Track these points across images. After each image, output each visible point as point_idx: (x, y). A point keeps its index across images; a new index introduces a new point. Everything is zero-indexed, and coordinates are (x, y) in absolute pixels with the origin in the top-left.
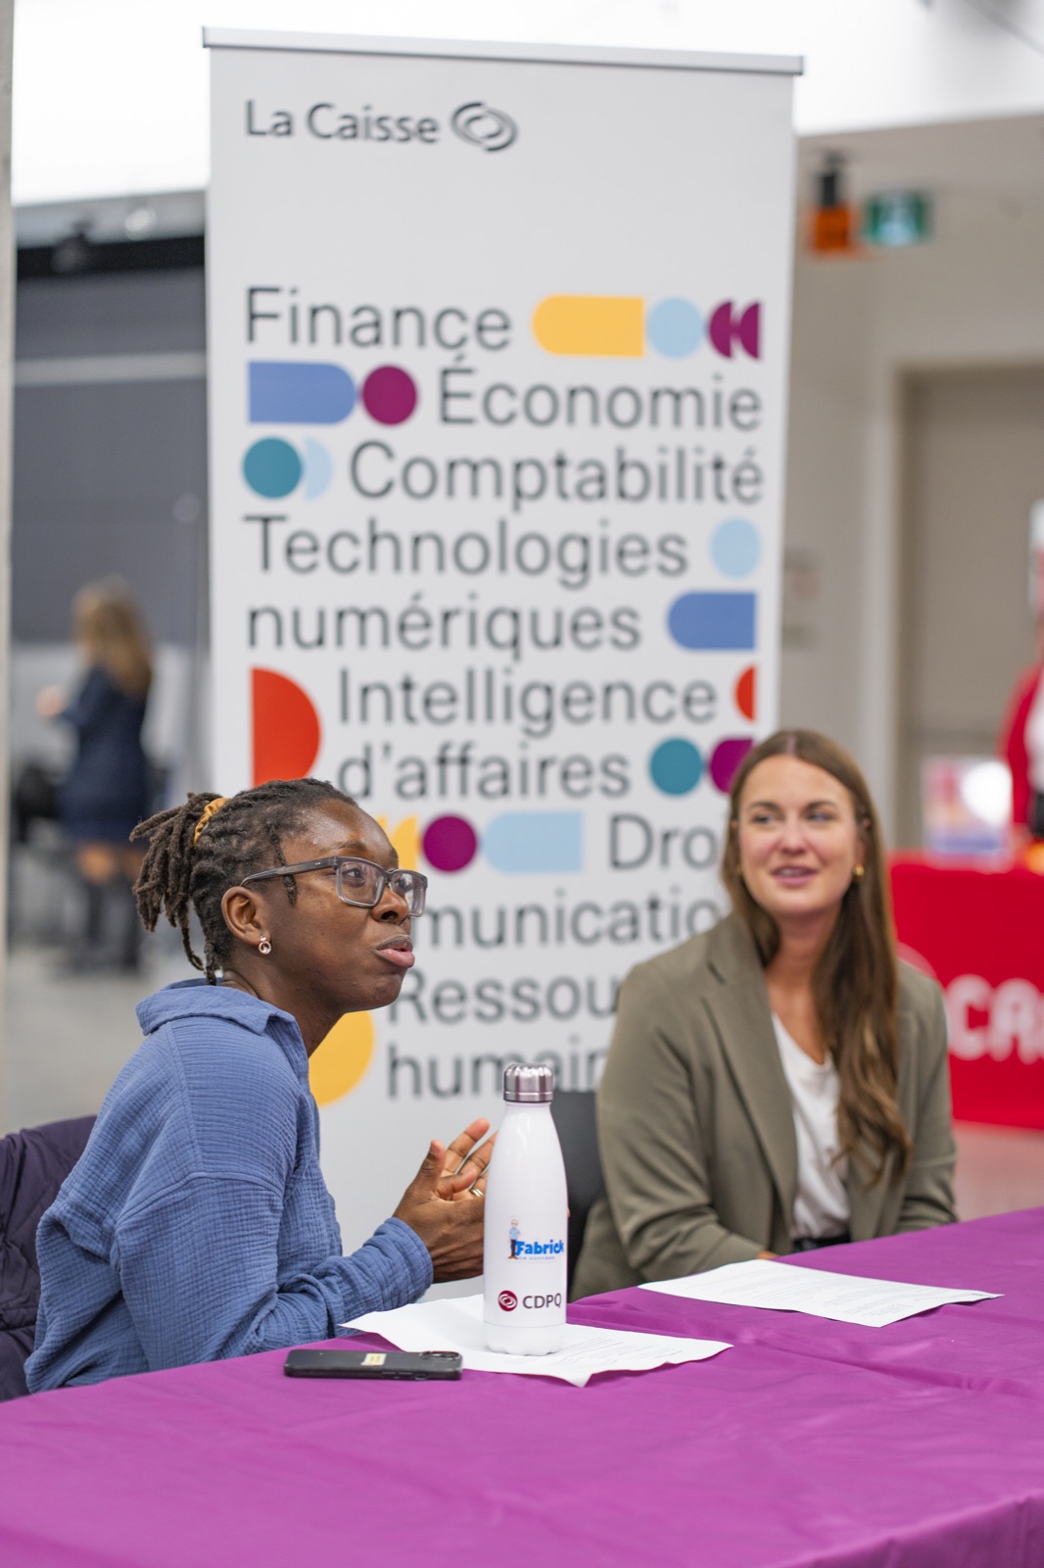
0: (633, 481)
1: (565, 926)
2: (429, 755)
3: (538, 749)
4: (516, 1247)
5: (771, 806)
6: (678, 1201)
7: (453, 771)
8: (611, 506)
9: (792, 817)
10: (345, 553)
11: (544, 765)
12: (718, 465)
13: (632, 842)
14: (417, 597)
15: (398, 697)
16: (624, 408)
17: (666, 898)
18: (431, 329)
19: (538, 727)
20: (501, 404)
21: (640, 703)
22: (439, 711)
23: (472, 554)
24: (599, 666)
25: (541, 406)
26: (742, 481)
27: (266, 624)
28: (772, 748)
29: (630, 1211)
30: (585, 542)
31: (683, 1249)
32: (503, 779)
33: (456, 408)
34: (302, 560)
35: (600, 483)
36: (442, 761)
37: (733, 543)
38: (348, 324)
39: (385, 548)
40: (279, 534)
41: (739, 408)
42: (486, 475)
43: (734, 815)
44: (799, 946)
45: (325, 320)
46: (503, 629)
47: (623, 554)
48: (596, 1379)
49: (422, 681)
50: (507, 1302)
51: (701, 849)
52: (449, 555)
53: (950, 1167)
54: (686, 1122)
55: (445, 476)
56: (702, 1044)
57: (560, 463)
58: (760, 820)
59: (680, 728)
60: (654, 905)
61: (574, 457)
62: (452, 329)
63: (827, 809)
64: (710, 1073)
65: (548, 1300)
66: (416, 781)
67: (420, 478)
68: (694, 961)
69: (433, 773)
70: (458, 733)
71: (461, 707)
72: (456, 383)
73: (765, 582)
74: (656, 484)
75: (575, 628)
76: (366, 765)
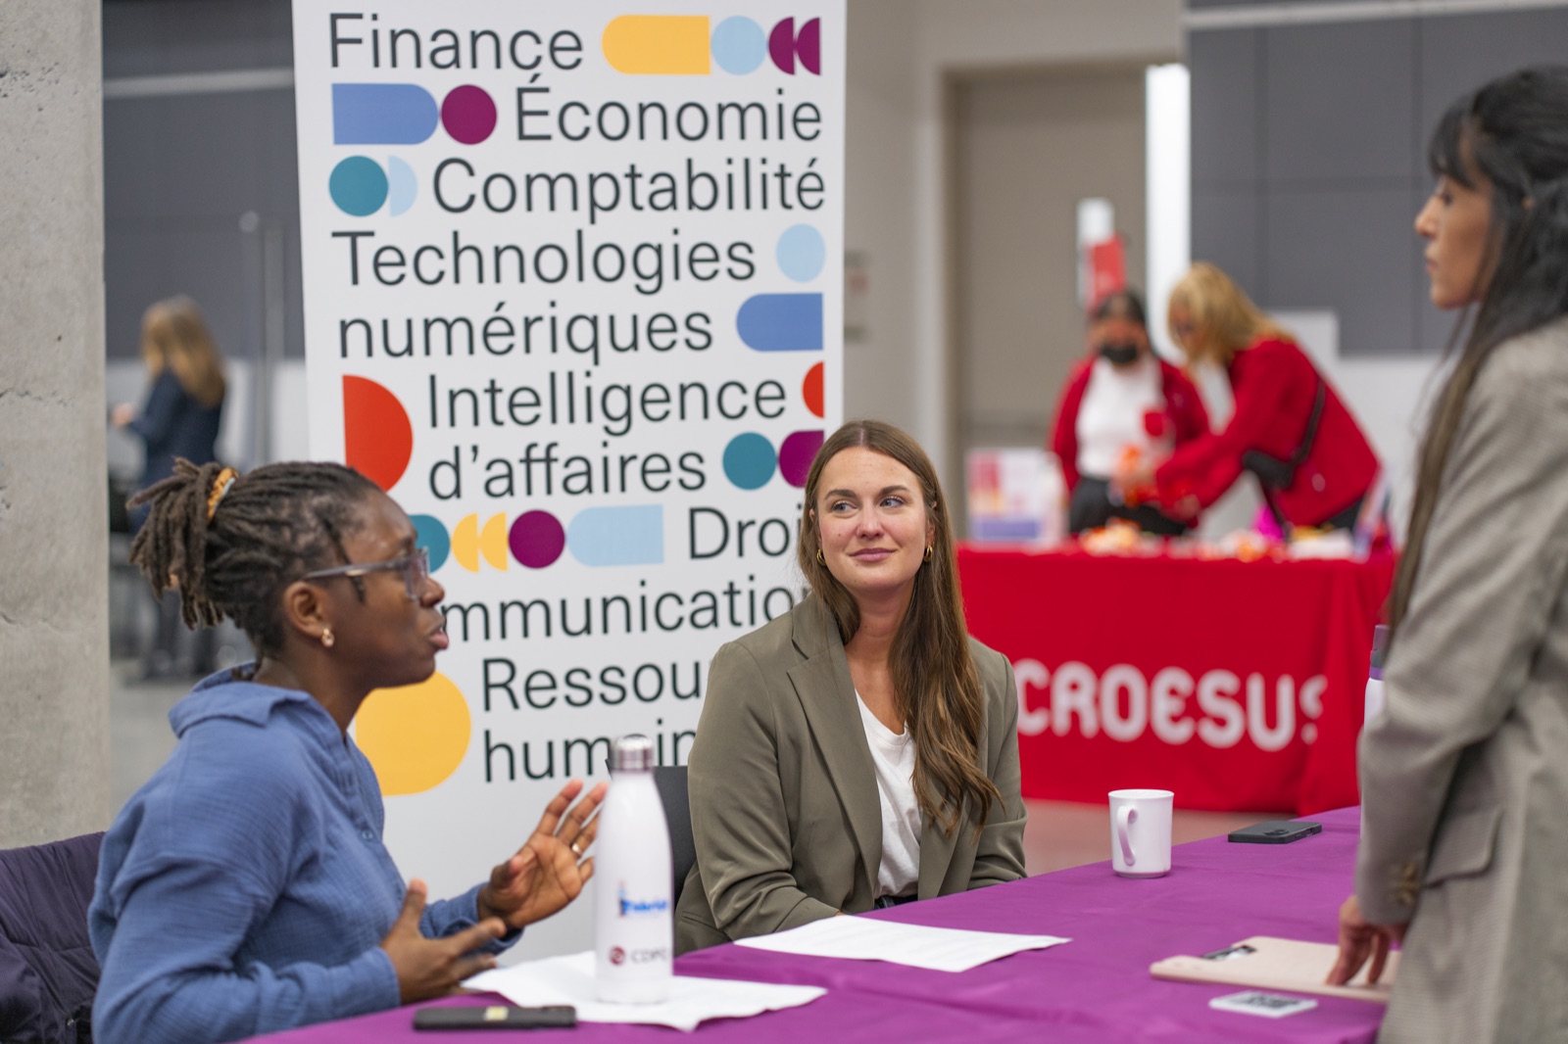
0: (703, 191)
1: (648, 614)
2: (515, 455)
3: (619, 448)
4: (624, 906)
5: (846, 494)
6: (759, 865)
7: (539, 470)
8: (682, 215)
9: (868, 503)
10: (430, 265)
11: (624, 462)
12: (782, 175)
13: (709, 533)
14: (500, 305)
15: (484, 400)
16: (692, 122)
17: (742, 585)
18: (506, 51)
19: (619, 426)
20: (575, 121)
21: (714, 402)
22: (524, 414)
23: (551, 264)
24: (675, 367)
25: (614, 121)
26: (806, 189)
27: (356, 334)
28: (844, 440)
29: (718, 875)
30: (659, 250)
31: (763, 911)
32: (585, 477)
33: (532, 125)
34: (389, 273)
35: (670, 194)
36: (528, 461)
37: (799, 248)
38: (427, 47)
39: (468, 260)
40: (367, 248)
41: (802, 120)
42: (563, 188)
43: (811, 503)
44: (879, 622)
45: (406, 44)
46: (583, 334)
47: (696, 260)
48: (705, 1024)
49: (507, 386)
50: (617, 956)
51: (774, 537)
52: (530, 265)
53: (1021, 829)
54: (771, 792)
55: (522, 191)
56: (788, 717)
57: (633, 175)
58: (839, 507)
59: (752, 423)
60: (732, 592)
61: (646, 170)
62: (527, 50)
63: (900, 493)
64: (796, 744)
65: (655, 954)
66: (502, 480)
67: (500, 193)
68: (778, 639)
69: (519, 471)
70: (543, 433)
71: (545, 409)
72: (531, 102)
73: (830, 284)
74: (723, 194)
75: (651, 332)
76: (456, 468)
